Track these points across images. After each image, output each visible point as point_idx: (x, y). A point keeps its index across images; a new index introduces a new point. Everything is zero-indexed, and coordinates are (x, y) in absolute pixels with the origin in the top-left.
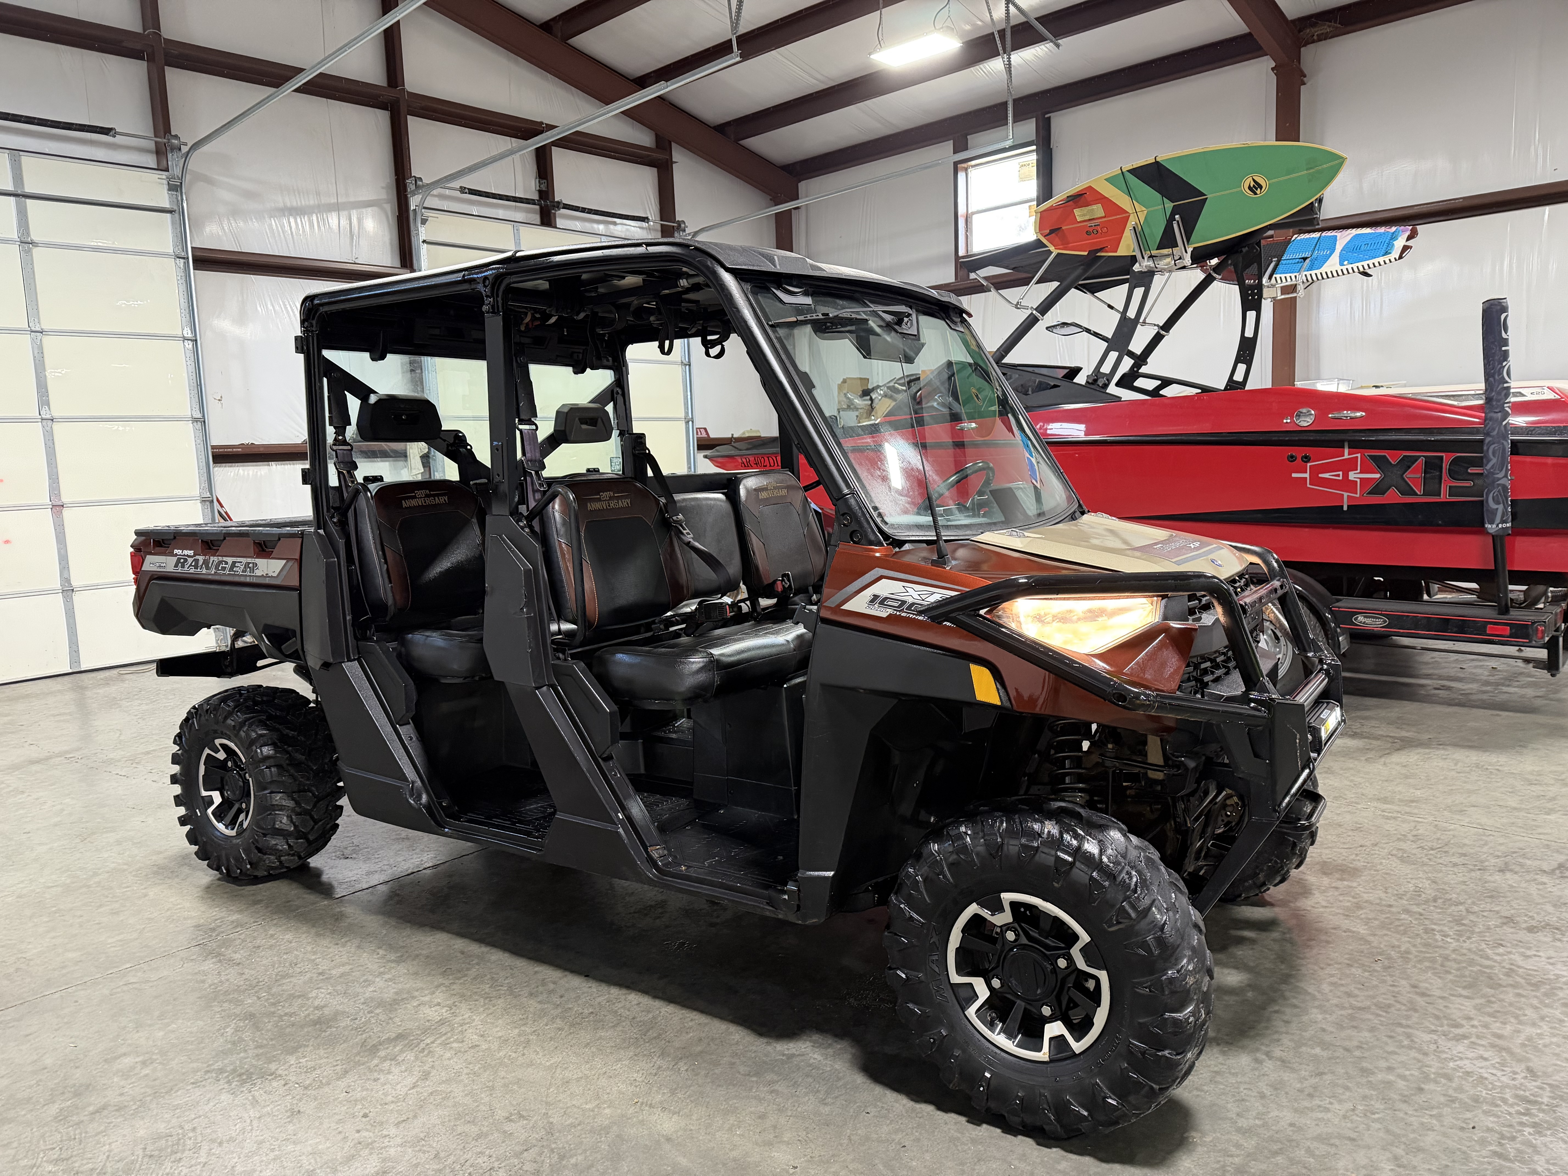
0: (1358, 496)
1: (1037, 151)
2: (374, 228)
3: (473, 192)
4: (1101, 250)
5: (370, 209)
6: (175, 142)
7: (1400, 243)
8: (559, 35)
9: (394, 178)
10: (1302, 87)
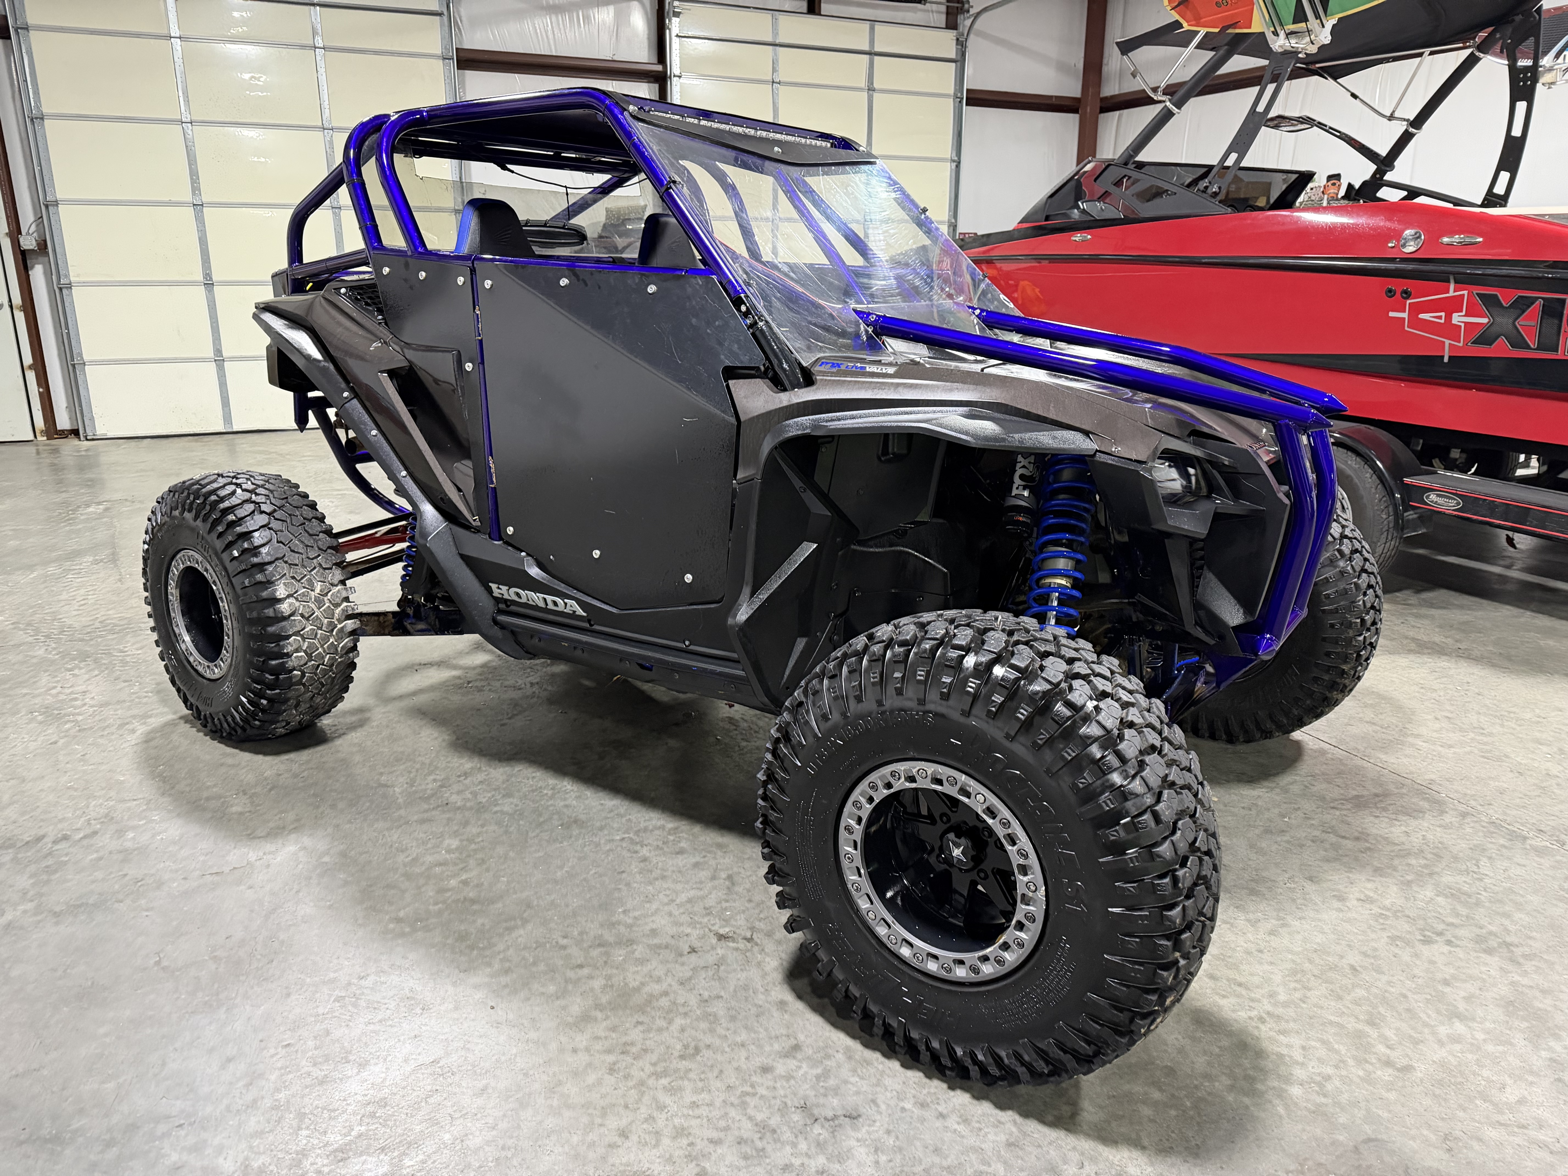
0: (1461, 344)
4: (1234, 25)
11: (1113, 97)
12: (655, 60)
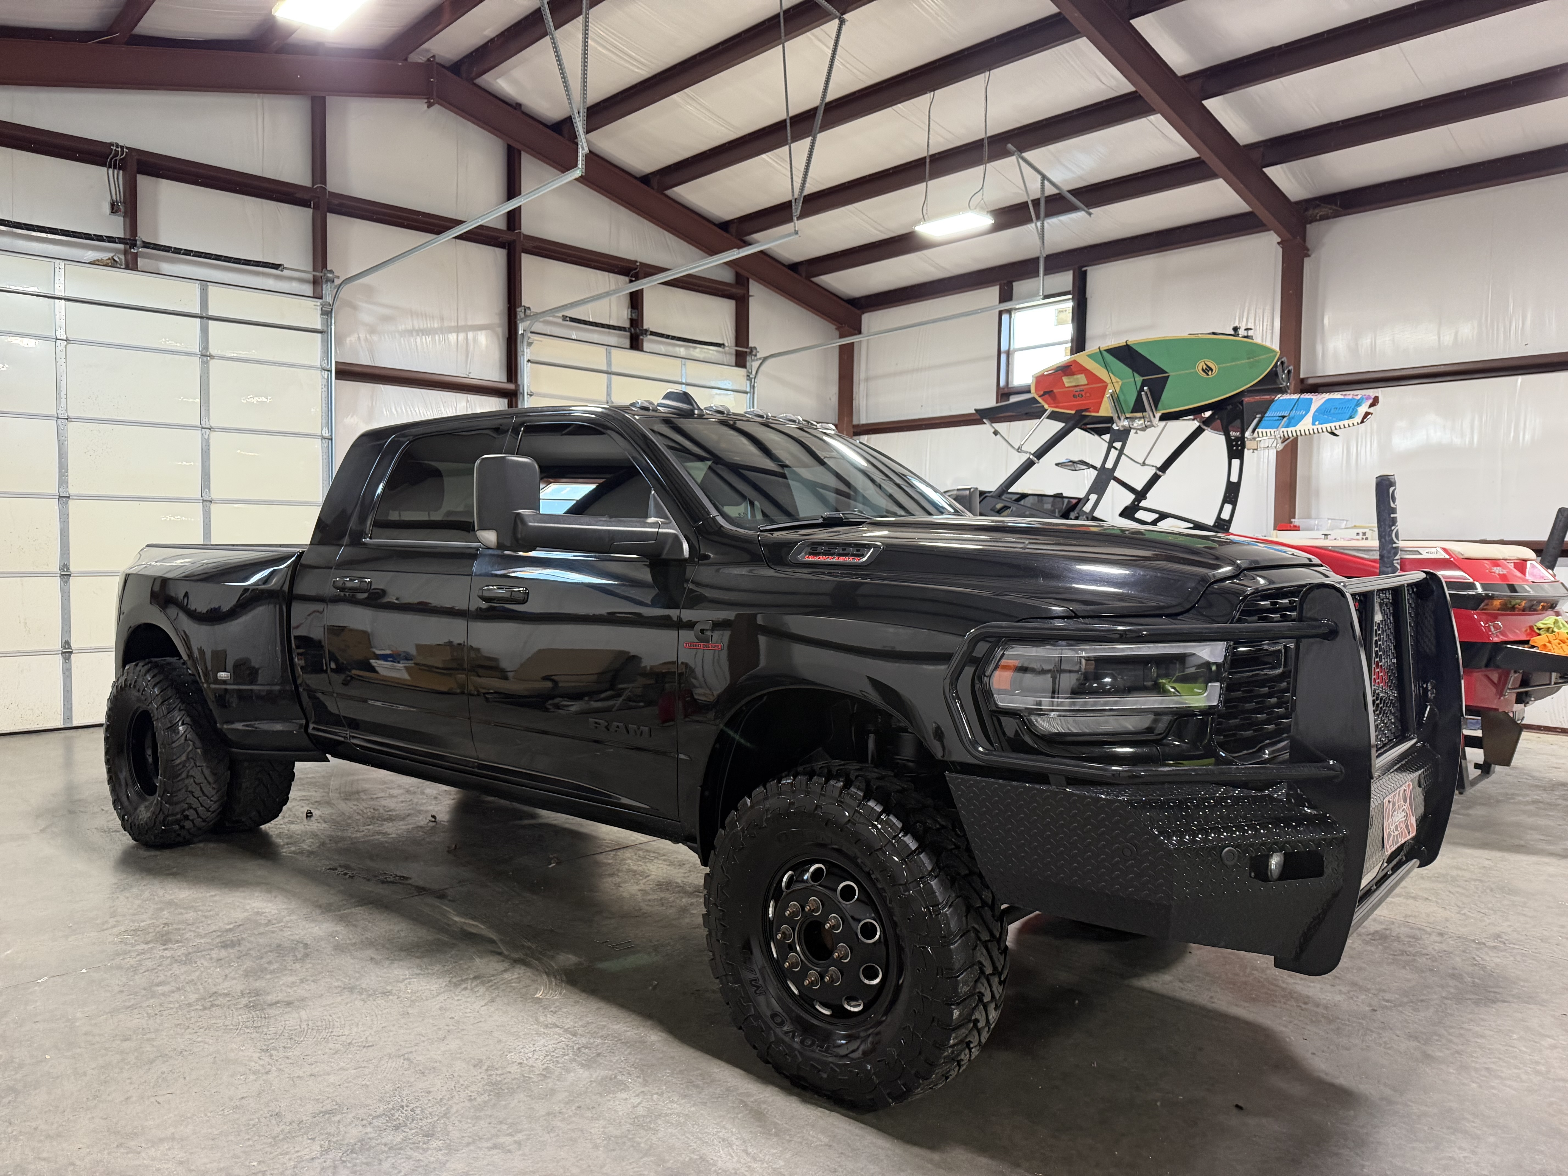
1: (1073, 299)
2: (487, 347)
3: (573, 320)
4: (1087, 410)
5: (484, 332)
6: (330, 275)
7: (1363, 409)
8: (656, 187)
9: (506, 306)
10: (1306, 260)
11: (863, 424)
12: (505, 380)
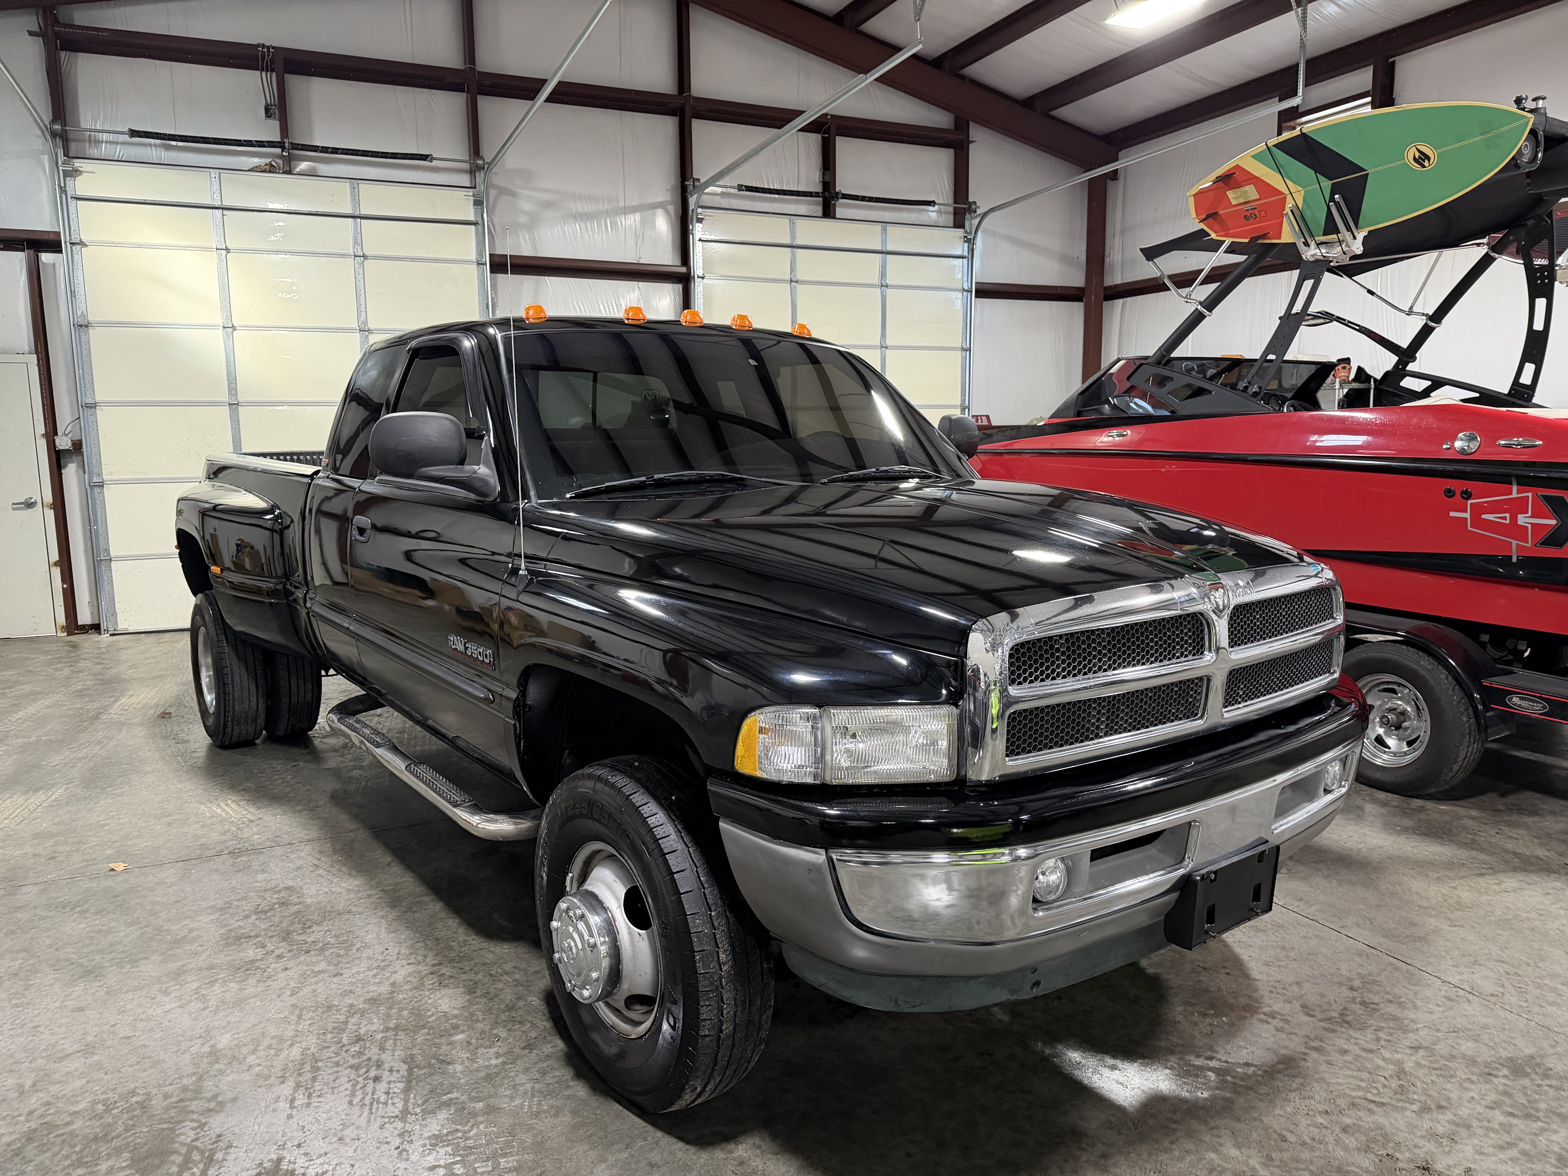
0: (1529, 545)
1: (1373, 101)
3: (751, 189)
4: (1264, 236)
5: (654, 211)
6: (482, 160)
8: (848, 26)
9: (679, 179)
11: (1116, 286)
12: (679, 263)
